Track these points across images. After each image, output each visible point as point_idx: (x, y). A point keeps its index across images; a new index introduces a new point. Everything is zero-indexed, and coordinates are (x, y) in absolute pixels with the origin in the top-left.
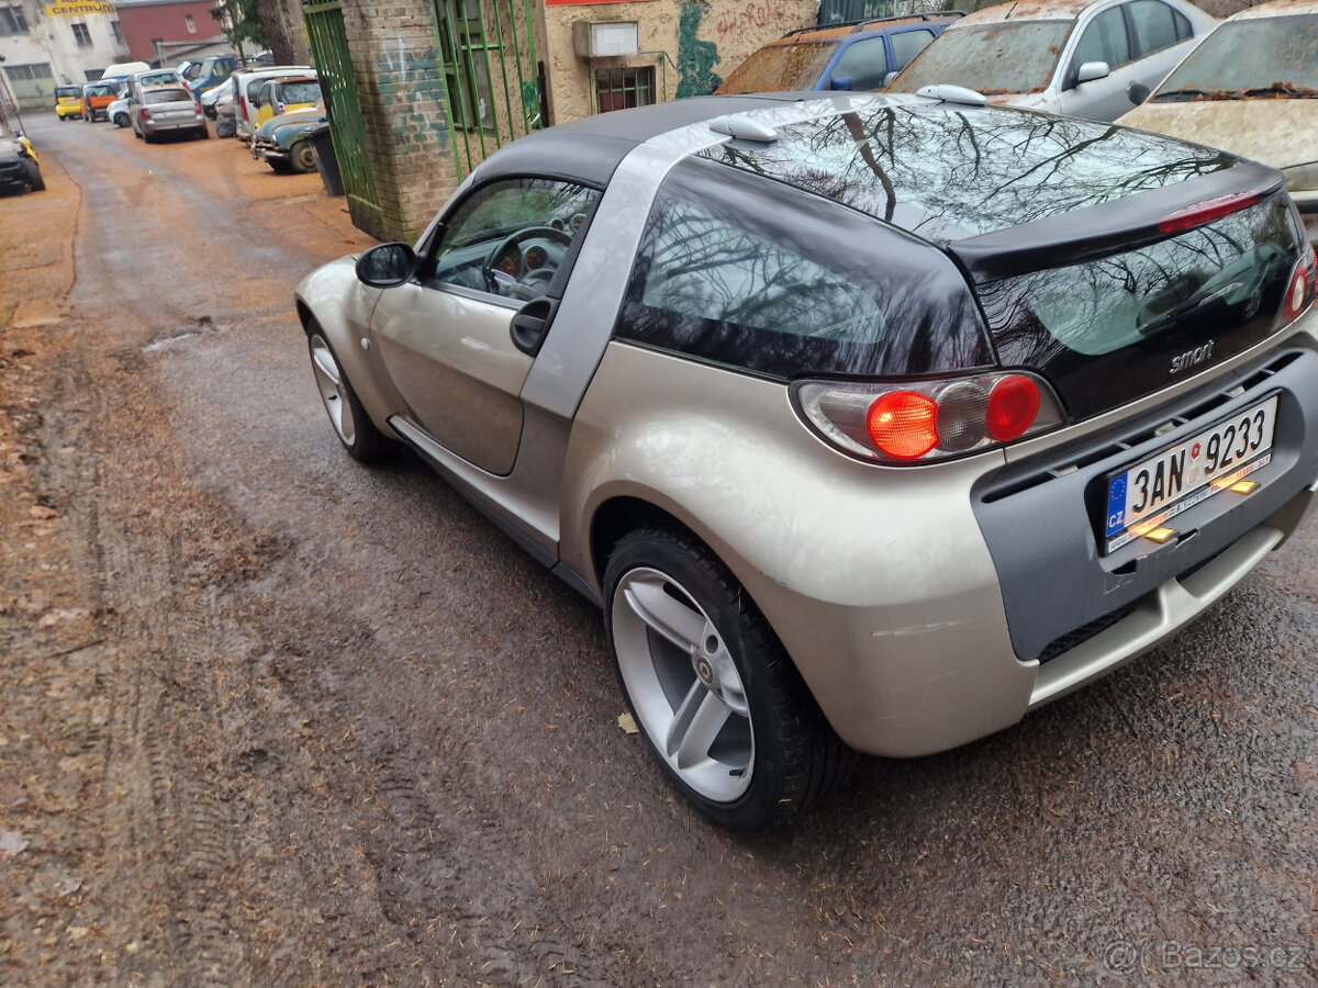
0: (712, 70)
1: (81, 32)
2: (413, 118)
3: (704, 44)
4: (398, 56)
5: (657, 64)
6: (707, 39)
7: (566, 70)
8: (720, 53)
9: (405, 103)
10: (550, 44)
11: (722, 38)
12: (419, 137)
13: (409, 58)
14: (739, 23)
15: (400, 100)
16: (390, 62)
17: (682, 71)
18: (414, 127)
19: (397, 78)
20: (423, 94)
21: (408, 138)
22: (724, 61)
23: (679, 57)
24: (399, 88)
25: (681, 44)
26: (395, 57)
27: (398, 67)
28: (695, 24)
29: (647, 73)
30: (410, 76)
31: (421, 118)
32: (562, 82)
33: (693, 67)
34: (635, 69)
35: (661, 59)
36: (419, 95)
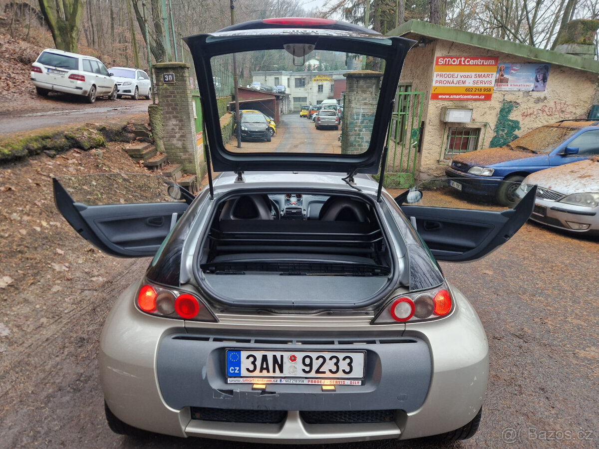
0: (514, 133)
1: (320, 88)
2: (359, 138)
3: (512, 121)
4: (359, 114)
5: (482, 128)
6: (514, 119)
7: (433, 126)
8: (521, 125)
9: (358, 132)
10: (428, 115)
11: (523, 119)
12: (359, 145)
13: (364, 116)
14: (535, 113)
15: (356, 131)
16: (355, 117)
17: (497, 132)
18: (359, 141)
19: (357, 122)
20: (366, 129)
21: (355, 145)
22: (522, 129)
23: (496, 125)
24: (356, 126)
25: (499, 120)
26: (358, 115)
27: (358, 119)
28: (509, 111)
29: (477, 131)
30: (362, 122)
31: (362, 138)
32: (431, 130)
33: (503, 131)
34: (471, 128)
35: (485, 126)
36: (364, 129)
